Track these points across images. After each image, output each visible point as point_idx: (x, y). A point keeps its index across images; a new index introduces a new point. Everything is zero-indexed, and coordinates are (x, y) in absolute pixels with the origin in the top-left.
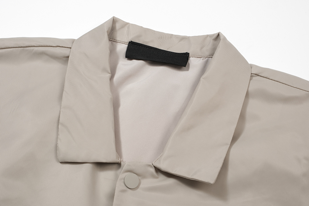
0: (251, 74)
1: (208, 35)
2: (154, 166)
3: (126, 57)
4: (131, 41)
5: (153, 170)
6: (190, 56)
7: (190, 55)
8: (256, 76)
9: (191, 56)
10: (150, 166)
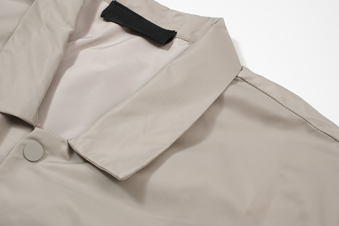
0: (236, 77)
1: (210, 18)
2: (69, 144)
3: (101, 17)
4: (115, 1)
5: (65, 148)
6: (176, 36)
7: (177, 34)
8: (241, 81)
9: (178, 37)
10: (63, 141)
